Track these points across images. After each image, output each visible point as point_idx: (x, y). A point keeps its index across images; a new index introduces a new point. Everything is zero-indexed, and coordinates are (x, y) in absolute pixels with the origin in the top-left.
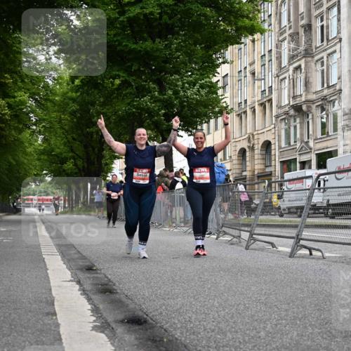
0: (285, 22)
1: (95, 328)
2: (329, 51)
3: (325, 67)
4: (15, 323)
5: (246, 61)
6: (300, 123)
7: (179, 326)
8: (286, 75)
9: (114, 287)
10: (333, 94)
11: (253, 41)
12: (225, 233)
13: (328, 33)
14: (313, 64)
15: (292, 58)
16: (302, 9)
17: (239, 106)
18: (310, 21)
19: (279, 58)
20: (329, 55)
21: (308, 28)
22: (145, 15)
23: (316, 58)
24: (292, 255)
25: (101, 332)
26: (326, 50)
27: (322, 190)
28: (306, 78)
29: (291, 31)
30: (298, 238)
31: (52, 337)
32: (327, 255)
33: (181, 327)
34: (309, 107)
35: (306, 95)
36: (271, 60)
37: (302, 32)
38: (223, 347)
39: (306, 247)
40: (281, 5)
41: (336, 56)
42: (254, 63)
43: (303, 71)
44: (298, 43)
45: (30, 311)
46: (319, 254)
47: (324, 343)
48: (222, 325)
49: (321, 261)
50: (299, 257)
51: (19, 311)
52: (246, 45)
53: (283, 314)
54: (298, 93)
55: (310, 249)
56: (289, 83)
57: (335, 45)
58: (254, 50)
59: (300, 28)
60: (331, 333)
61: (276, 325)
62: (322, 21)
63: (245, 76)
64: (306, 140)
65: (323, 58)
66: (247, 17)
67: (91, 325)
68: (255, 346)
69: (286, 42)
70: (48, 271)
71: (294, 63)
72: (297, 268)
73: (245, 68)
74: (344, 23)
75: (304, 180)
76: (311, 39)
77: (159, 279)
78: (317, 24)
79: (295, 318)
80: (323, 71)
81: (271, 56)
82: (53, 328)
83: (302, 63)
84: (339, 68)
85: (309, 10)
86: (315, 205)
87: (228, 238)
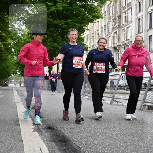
0: (111, 15)
1: (34, 131)
2: (128, 26)
3: (126, 32)
4: (3, 128)
5: (96, 29)
6: (116, 54)
7: (66, 130)
8: (111, 35)
9: (43, 115)
10: (128, 43)
11: (99, 22)
12: (86, 95)
13: (127, 19)
14: (121, 31)
15: (113, 28)
16: (118, 9)
17: (93, 47)
18: (121, 14)
19: (108, 28)
20: (127, 28)
21: (120, 17)
22: (57, 10)
23: (123, 29)
24: (111, 104)
25: (36, 132)
26: (126, 26)
27: (123, 80)
28: (118, 36)
29: (113, 18)
30: (113, 98)
31: (17, 133)
32: (124, 104)
33: (67, 131)
34: (119, 48)
35: (118, 43)
36: (105, 29)
37: (117, 18)
38: (83, 138)
39: (116, 101)
40: (110, 8)
41: (130, 28)
42: (98, 30)
43: (117, 33)
44: (116, 23)
45: (10, 124)
46: (121, 104)
47: (121, 137)
48: (83, 130)
49: (122, 107)
50: (113, 105)
51: (5, 124)
52: (96, 23)
53: (106, 126)
54: (115, 42)
55: (118, 102)
56: (112, 38)
57: (130, 24)
58: (99, 25)
59: (117, 17)
60: (124, 133)
61: (103, 130)
62: (125, 14)
63: (95, 35)
64: (118, 60)
65: (125, 29)
66: (97, 12)
67: (33, 129)
68: (95, 138)
69: (111, 22)
70: (17, 109)
71: (114, 30)
72: (112, 109)
73: (95, 32)
74: (133, 15)
75: (117, 75)
76: (121, 21)
77: (60, 112)
78: (123, 16)
79: (111, 128)
80: (125, 34)
81: (105, 27)
82: (18, 130)
83: (117, 30)
84: (131, 33)
85: (120, 10)
86: (120, 85)
87: (87, 97)
